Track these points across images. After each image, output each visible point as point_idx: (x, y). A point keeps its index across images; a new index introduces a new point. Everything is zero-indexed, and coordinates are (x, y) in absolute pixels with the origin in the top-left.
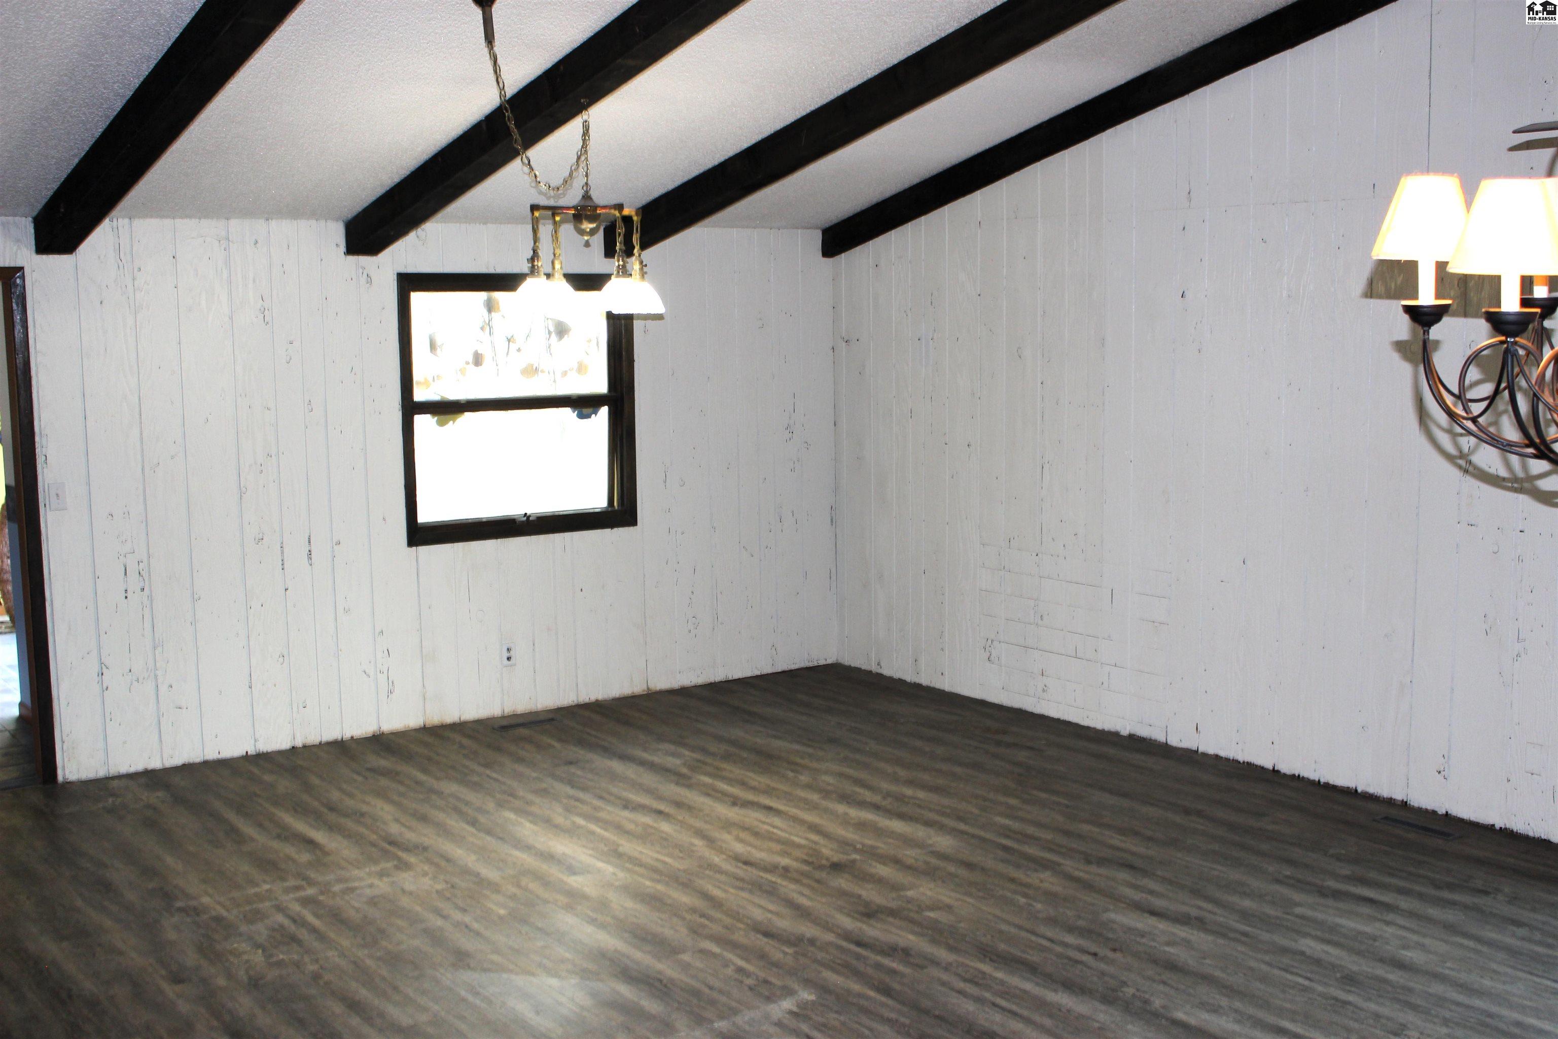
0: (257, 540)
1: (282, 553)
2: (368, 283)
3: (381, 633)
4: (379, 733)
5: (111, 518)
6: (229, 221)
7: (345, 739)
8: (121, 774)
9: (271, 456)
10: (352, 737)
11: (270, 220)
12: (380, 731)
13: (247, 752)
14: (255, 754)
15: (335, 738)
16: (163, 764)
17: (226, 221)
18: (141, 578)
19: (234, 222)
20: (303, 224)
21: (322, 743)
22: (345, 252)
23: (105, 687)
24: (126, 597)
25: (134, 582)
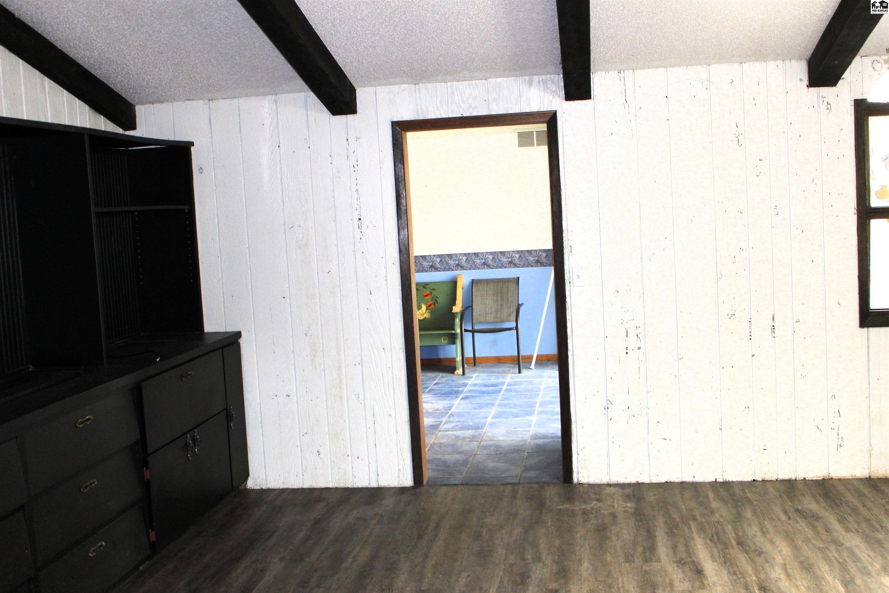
0: (729, 316)
1: (750, 327)
2: (827, 109)
3: (833, 397)
4: (828, 477)
5: (618, 293)
6: (710, 66)
7: (799, 479)
8: (619, 483)
9: (743, 250)
10: (805, 479)
11: (743, 63)
12: (829, 476)
13: (716, 479)
14: (722, 481)
15: (790, 477)
16: (650, 480)
17: (708, 66)
18: (638, 339)
19: (714, 68)
20: (771, 65)
21: (779, 480)
22: (808, 84)
23: (609, 418)
24: (627, 353)
25: (633, 342)
